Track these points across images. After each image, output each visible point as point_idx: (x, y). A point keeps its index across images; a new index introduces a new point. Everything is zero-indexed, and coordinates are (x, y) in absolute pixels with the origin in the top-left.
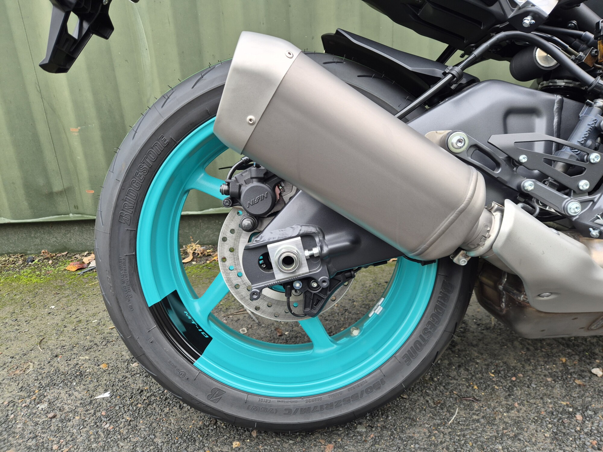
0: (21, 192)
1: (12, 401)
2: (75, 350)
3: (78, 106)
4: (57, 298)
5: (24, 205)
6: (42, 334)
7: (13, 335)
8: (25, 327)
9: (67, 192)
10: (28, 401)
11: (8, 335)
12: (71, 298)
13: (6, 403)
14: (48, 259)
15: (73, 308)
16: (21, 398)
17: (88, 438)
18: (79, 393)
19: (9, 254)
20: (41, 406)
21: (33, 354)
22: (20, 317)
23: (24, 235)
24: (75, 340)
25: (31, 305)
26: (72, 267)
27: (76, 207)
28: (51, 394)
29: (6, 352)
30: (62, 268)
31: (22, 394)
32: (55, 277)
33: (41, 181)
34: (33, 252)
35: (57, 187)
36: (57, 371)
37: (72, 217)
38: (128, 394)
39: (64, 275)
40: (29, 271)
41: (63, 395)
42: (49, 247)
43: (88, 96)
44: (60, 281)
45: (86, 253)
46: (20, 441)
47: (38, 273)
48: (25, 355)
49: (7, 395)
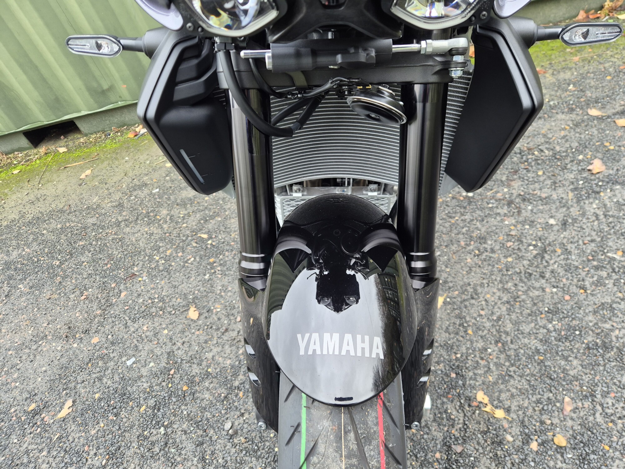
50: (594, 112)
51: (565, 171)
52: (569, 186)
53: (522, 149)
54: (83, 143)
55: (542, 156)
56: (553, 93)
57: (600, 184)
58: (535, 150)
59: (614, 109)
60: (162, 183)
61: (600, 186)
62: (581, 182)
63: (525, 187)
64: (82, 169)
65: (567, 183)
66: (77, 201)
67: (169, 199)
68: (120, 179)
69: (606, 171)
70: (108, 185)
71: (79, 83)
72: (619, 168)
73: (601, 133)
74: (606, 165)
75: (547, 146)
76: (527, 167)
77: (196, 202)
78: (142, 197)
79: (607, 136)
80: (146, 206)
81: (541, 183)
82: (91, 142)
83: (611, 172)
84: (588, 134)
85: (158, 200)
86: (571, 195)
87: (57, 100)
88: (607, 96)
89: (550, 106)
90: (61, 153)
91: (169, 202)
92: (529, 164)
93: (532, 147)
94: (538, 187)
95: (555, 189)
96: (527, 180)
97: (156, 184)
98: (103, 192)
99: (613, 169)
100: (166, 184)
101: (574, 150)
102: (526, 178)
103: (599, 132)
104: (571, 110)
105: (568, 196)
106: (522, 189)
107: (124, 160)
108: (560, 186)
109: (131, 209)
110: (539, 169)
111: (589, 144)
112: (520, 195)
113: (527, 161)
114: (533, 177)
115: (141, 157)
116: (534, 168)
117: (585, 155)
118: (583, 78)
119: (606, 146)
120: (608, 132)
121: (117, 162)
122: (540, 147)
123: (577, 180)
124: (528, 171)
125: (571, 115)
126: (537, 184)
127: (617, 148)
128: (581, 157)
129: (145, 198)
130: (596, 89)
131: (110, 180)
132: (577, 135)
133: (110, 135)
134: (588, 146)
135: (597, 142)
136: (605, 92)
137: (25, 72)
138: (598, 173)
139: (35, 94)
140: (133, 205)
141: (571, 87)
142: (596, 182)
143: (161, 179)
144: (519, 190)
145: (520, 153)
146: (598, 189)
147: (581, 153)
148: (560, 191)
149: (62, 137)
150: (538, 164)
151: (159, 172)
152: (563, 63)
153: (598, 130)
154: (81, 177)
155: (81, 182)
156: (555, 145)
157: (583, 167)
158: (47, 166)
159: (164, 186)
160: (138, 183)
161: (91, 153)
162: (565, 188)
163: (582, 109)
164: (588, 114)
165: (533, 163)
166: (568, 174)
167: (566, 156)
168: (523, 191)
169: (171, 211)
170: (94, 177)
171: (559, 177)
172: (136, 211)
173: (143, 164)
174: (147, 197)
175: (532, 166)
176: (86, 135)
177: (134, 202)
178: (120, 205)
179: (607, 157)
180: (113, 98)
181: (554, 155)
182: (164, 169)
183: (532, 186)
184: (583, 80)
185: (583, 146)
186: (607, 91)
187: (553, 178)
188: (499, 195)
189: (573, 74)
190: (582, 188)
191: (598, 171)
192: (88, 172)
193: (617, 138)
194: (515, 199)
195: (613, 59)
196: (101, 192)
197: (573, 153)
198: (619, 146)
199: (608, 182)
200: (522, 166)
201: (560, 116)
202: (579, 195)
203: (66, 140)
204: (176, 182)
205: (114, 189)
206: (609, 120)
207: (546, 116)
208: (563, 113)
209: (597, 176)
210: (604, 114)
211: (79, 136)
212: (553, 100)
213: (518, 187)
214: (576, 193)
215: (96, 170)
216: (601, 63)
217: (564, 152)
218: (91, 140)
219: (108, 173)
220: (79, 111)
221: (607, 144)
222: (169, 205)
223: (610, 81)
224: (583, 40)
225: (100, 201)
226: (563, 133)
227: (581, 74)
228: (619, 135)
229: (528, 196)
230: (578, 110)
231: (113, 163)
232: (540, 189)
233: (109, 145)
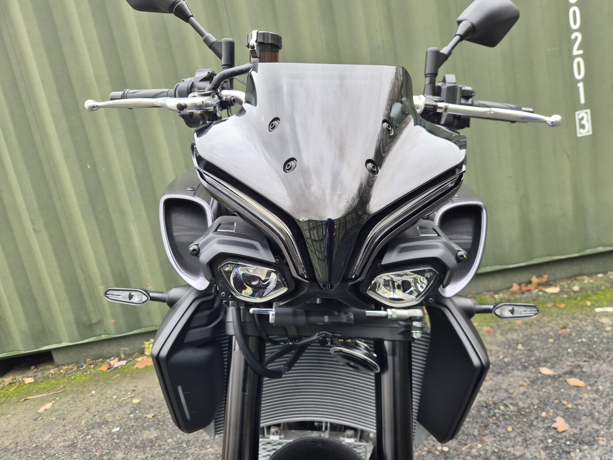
0: (74, 327)
1: (75, 437)
2: (104, 412)
3: (103, 275)
4: (96, 387)
5: (76, 333)
6: (88, 406)
7: (73, 409)
8: (80, 404)
9: (99, 323)
10: (82, 435)
11: (71, 409)
12: (103, 386)
13: (73, 437)
14: (91, 364)
15: (104, 392)
16: (79, 435)
17: (108, 446)
18: (105, 429)
19: (68, 364)
20: (88, 437)
21: (84, 416)
22: (77, 400)
23: (77, 352)
24: (104, 407)
25: (82, 392)
26: (104, 368)
27: (105, 331)
28: (92, 432)
29: (71, 417)
30: (99, 369)
31: (80, 433)
32: (95, 375)
33: (85, 318)
34: (82, 361)
35: (94, 321)
36: (95, 422)
37: (103, 337)
38: (127, 428)
39: (100, 373)
40: (81, 373)
41: (98, 431)
42: (92, 357)
43: (107, 268)
44: (97, 377)
45: (112, 358)
46: (80, 450)
47: (85, 374)
48: (80, 417)
49: (73, 434)
50: (546, 371)
51: (533, 427)
52: (539, 444)
53: (488, 402)
54: (52, 374)
55: (508, 411)
56: (505, 351)
57: (568, 443)
58: (500, 404)
59: (563, 368)
60: (124, 421)
61: (569, 445)
62: (550, 441)
63: (498, 443)
64: (43, 401)
65: (537, 441)
66: (27, 439)
67: (128, 440)
68: (80, 414)
69: (570, 429)
70: (65, 421)
71: (71, 317)
72: (581, 427)
73: (557, 391)
74: (569, 424)
75: (510, 401)
76: (496, 422)
77: (157, 445)
78: (99, 436)
79: (563, 394)
80: (102, 448)
81: (512, 440)
82: (61, 373)
83: (575, 431)
84: (545, 392)
85: (116, 441)
86: (543, 454)
87: (43, 331)
88: (554, 357)
89: (505, 362)
90: (26, 384)
91: (127, 444)
92: (497, 419)
93: (496, 401)
94: (511, 444)
95: (527, 447)
96: (499, 436)
97: (118, 422)
98: (58, 429)
99: (576, 428)
100: (129, 422)
101: (536, 407)
102: (497, 433)
103: (554, 390)
104: (525, 368)
105: (540, 455)
106: (495, 445)
107: (90, 394)
108: (531, 444)
109: (84, 451)
110: (507, 425)
111: (548, 401)
112: (494, 452)
113: (494, 415)
114: (504, 433)
115: (109, 391)
116: (503, 423)
117: (548, 412)
118: (529, 339)
119: (564, 405)
120: (562, 390)
121: (82, 396)
122: (505, 402)
123: (546, 439)
124: (498, 426)
125: (526, 373)
126: (508, 441)
127: (575, 407)
128: (544, 414)
129: (103, 437)
130: (543, 349)
131: (69, 415)
132: (536, 392)
133: (82, 367)
134: (548, 403)
135: (556, 399)
136: (551, 353)
137: (23, 305)
138: (564, 431)
139: (24, 324)
140: (87, 445)
141: (520, 347)
142: (564, 441)
143: (125, 416)
144: (493, 446)
145: (487, 407)
146: (567, 449)
147: (543, 410)
148: (532, 449)
149: (33, 367)
150: (506, 419)
151: (124, 409)
152: (509, 325)
153: (553, 388)
154: (39, 411)
155: (38, 416)
156: (518, 401)
157: (549, 425)
158: (7, 398)
159: (126, 425)
160: (98, 420)
161: (57, 385)
162: (536, 446)
163: (534, 367)
164: (540, 373)
165: (501, 418)
166: (536, 431)
167: (531, 412)
168: (496, 448)
169: (127, 454)
170: (52, 411)
171: (528, 434)
172: (89, 453)
173: (109, 399)
174: (106, 436)
175: (500, 421)
176: (58, 366)
177: (89, 441)
178: (73, 445)
179: (568, 416)
180: (98, 331)
181: (519, 410)
182: (130, 405)
183: (504, 443)
184: (529, 341)
185: (544, 404)
186: (552, 351)
187: (522, 434)
188: (474, 451)
189: (519, 335)
190: (552, 447)
191: (563, 429)
192: (48, 405)
193: (572, 397)
194: (490, 456)
195: (550, 324)
196: (56, 429)
197: (535, 409)
198: (576, 405)
199: (575, 442)
200: (491, 420)
201: (516, 373)
202: (551, 455)
203: (35, 370)
204: (140, 420)
205: (70, 426)
206: (561, 379)
207: (503, 371)
208: (518, 370)
209: (563, 434)
210: (555, 373)
211: (50, 367)
212: (506, 357)
213: (491, 443)
214: (548, 452)
215: (57, 404)
216: (541, 327)
217: (527, 408)
218: (61, 371)
219: (69, 407)
220: (60, 342)
221: (565, 402)
222: (126, 447)
223: (553, 343)
224: (510, 315)
225: (52, 439)
226: (522, 389)
227: (527, 336)
228: (573, 394)
229: (502, 454)
230: (531, 368)
231: (77, 397)
232: (513, 447)
233: (79, 377)
